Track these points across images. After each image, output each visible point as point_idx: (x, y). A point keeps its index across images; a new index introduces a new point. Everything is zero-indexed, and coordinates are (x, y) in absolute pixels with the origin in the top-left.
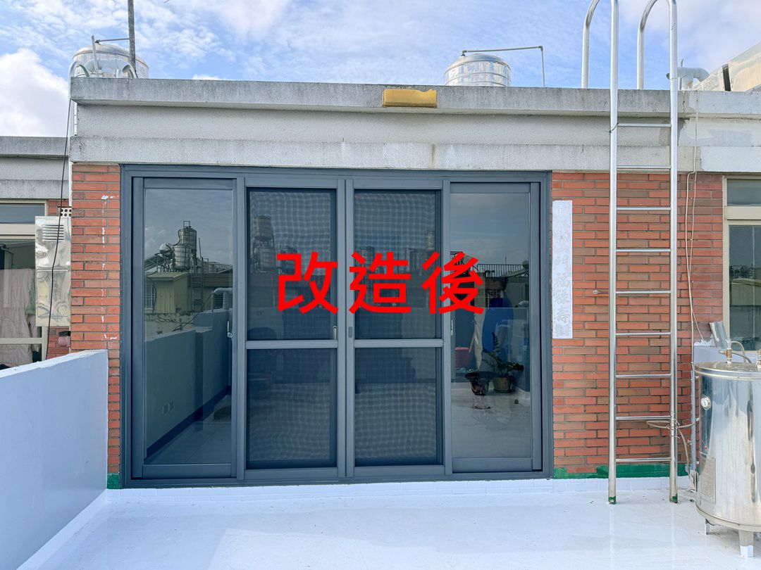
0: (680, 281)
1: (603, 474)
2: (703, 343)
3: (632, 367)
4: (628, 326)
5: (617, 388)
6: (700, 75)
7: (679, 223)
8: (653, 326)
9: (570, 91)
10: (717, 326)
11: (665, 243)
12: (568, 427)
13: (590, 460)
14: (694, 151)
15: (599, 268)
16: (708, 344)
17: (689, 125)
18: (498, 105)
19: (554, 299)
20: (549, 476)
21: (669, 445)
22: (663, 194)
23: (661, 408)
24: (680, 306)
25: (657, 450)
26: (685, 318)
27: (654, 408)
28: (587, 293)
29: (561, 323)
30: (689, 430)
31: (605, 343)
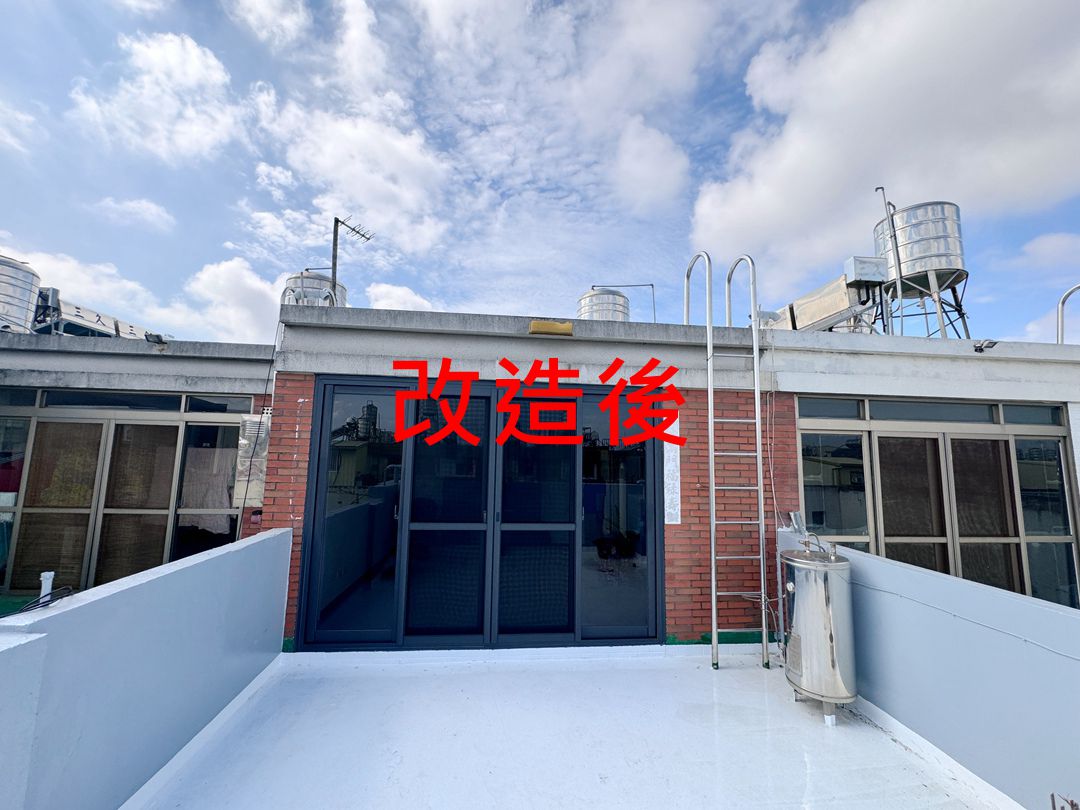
0: (765, 478)
1: (707, 640)
2: (785, 529)
3: (729, 549)
4: (725, 514)
5: (717, 567)
6: (775, 317)
7: (763, 431)
8: (745, 514)
9: (675, 326)
10: (795, 515)
11: (752, 447)
12: (677, 599)
13: (696, 629)
14: (772, 375)
15: (702, 466)
16: (790, 529)
17: (767, 355)
18: (620, 335)
19: (665, 491)
20: (663, 641)
21: (761, 616)
22: (749, 408)
23: (753, 584)
24: (765, 498)
25: (750, 619)
26: (769, 508)
27: (747, 584)
28: (692, 486)
29: (671, 511)
30: (777, 602)
31: (707, 528)
